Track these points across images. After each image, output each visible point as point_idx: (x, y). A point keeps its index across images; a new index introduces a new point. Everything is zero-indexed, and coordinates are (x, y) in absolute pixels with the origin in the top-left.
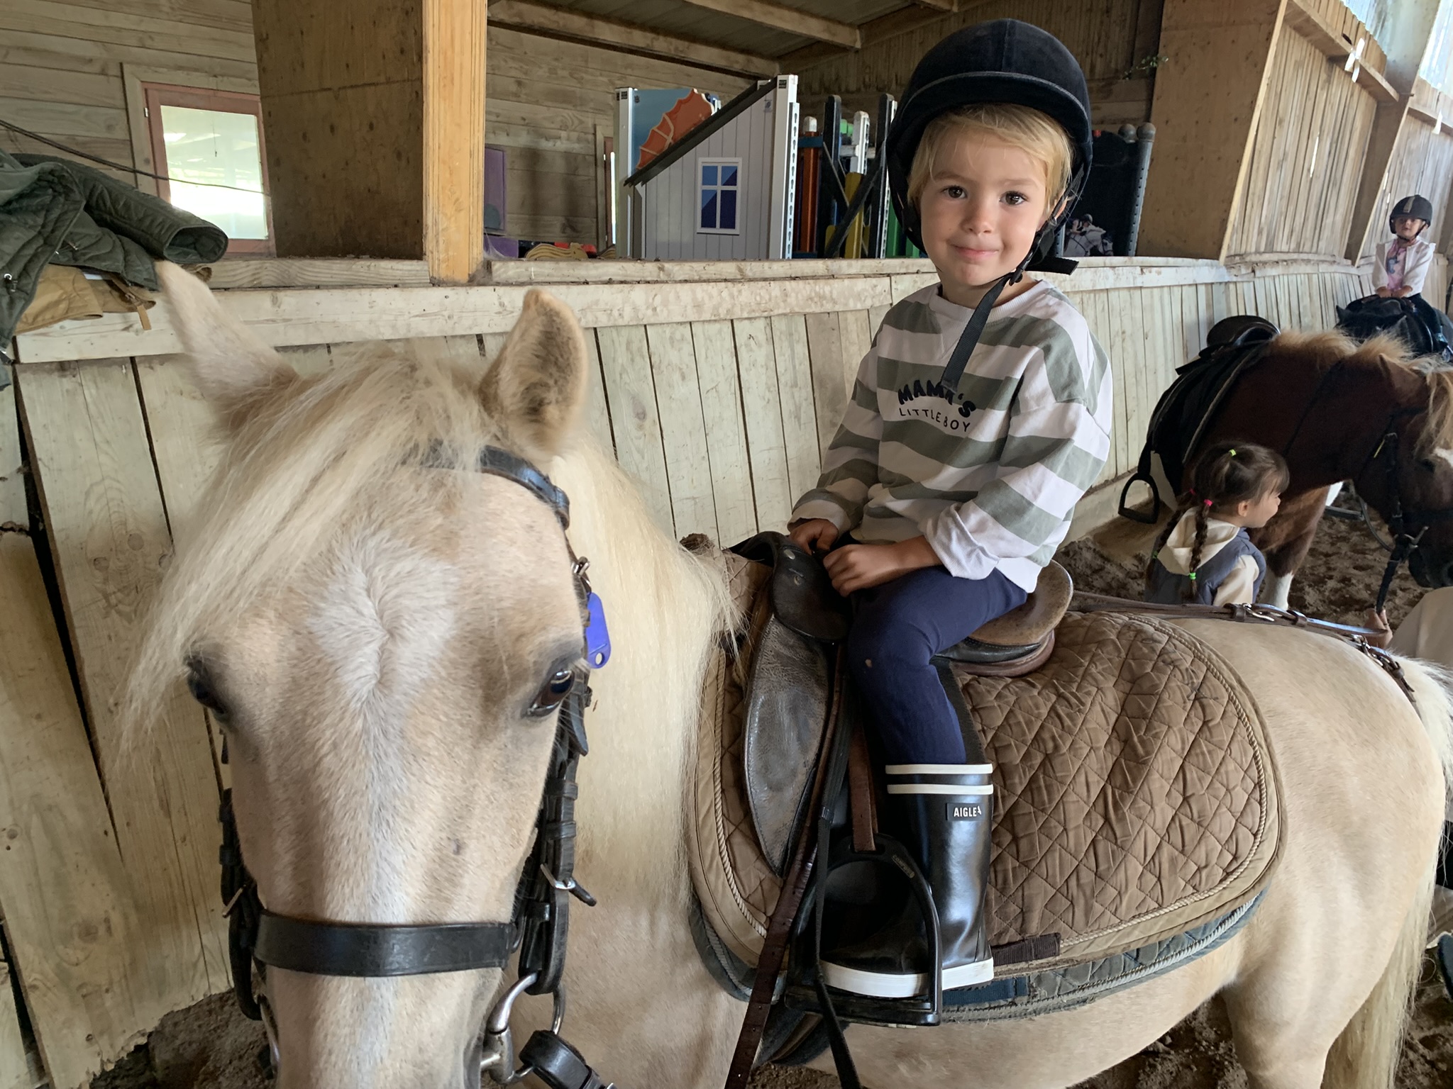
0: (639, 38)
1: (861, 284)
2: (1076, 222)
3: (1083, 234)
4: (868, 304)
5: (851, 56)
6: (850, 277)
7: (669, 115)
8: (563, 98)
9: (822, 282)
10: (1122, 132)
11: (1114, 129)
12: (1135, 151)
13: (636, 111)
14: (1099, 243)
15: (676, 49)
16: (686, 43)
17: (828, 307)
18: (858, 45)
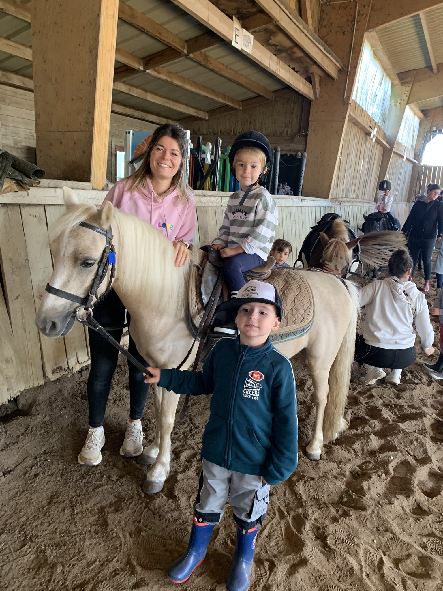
0: (128, 111)
1: (213, 199)
2: (281, 184)
3: (284, 188)
4: (215, 205)
5: (204, 122)
6: (210, 196)
7: (145, 140)
9: (201, 197)
10: (296, 155)
11: (293, 153)
12: (301, 161)
13: (133, 138)
14: (289, 192)
15: (142, 115)
16: (145, 114)
17: (203, 205)
18: (207, 118)
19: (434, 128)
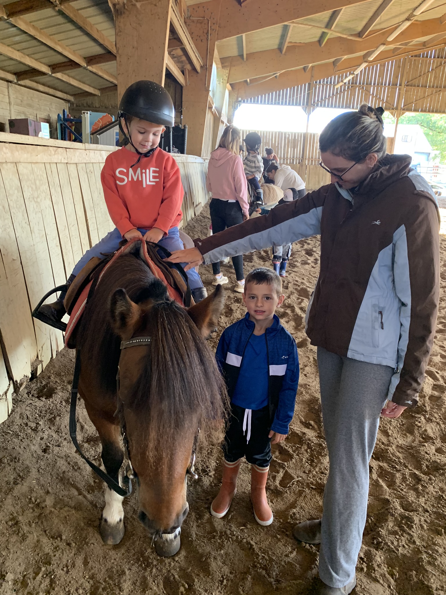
7: (100, 119)
8: (30, 106)
10: (178, 125)
12: (184, 130)
13: (90, 117)
18: (100, 95)
19: (240, 99)
